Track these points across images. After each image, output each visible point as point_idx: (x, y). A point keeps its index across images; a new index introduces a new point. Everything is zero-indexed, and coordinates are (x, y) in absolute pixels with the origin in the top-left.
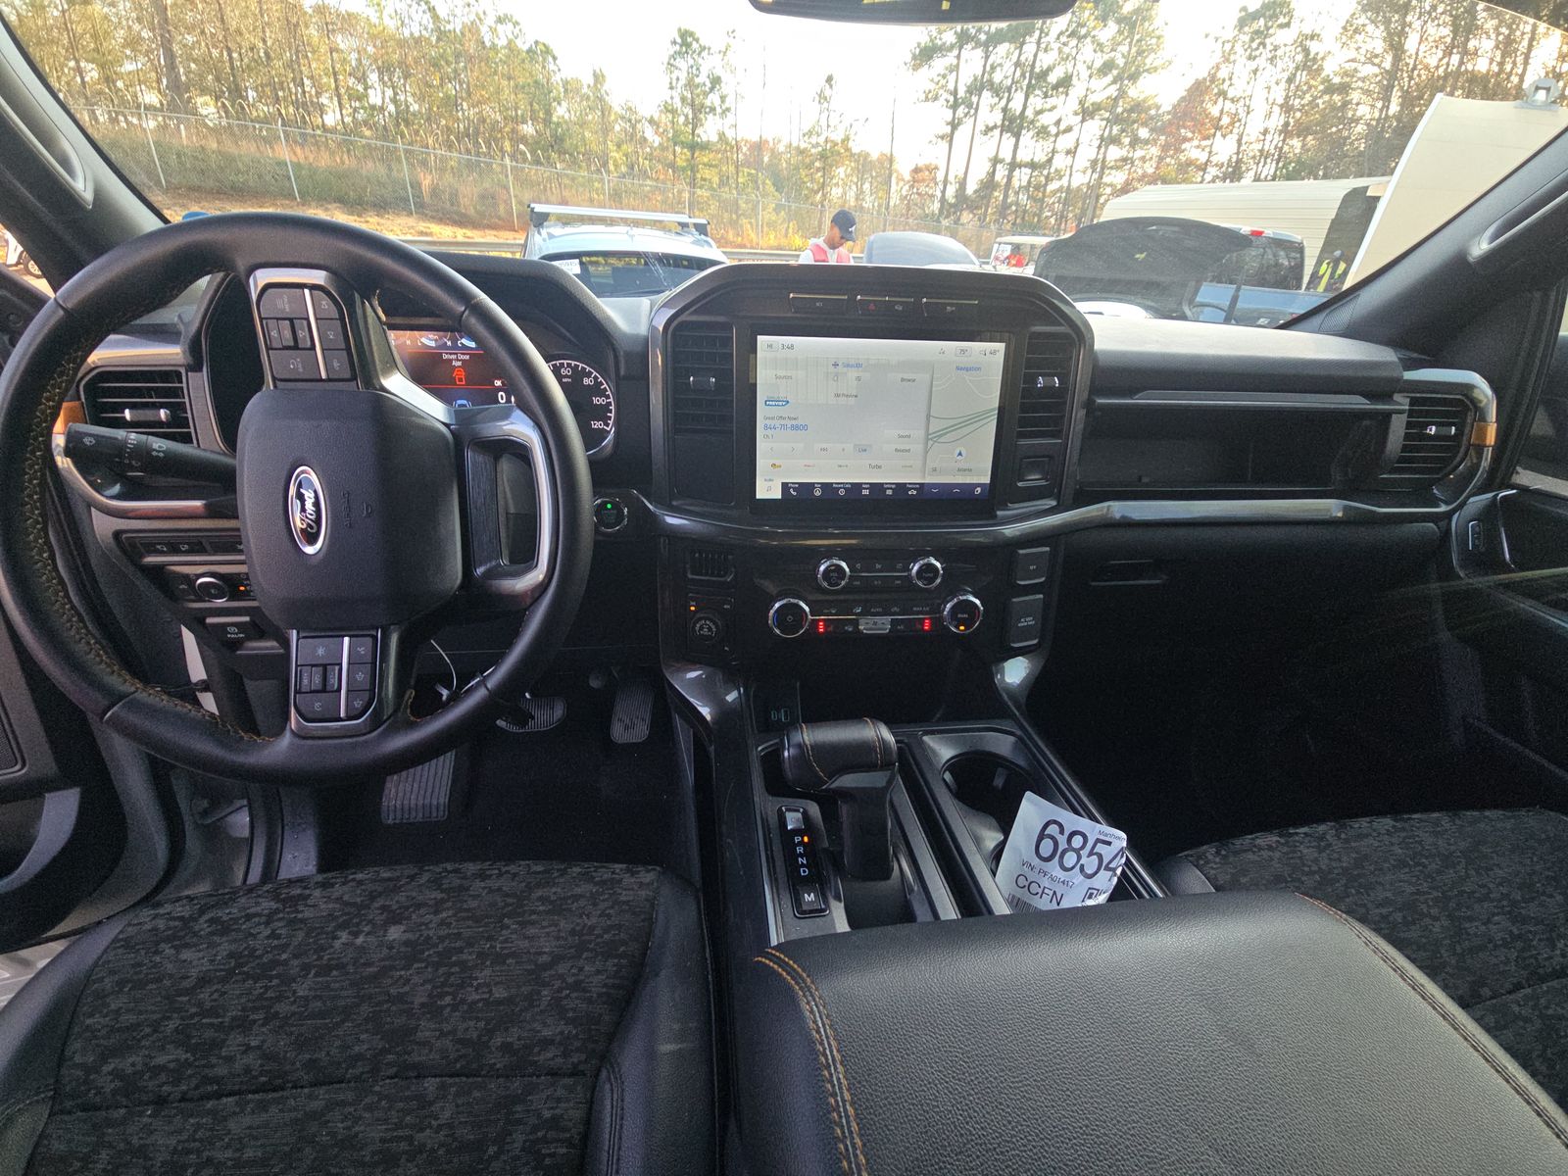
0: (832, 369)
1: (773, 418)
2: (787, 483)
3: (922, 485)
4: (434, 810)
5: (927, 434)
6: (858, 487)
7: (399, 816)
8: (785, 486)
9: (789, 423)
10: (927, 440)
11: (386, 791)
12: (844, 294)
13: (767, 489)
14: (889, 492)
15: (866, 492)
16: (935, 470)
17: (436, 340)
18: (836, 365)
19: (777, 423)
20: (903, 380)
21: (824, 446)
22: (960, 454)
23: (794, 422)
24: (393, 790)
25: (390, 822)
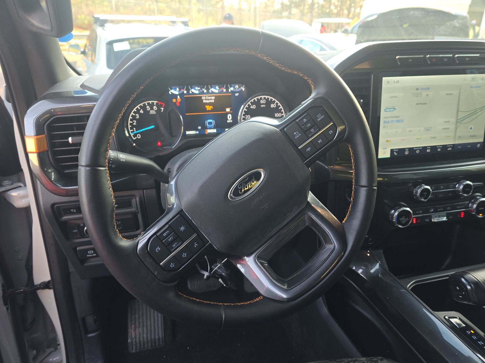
0: (416, 91)
1: (388, 118)
2: (393, 149)
3: (454, 145)
4: (157, 342)
5: (457, 120)
6: (425, 148)
7: (138, 348)
8: (392, 151)
9: (395, 119)
10: (457, 122)
11: (129, 334)
12: (422, 55)
13: (384, 153)
14: (439, 150)
15: (428, 151)
16: (460, 137)
17: (199, 90)
18: (417, 89)
19: (390, 120)
20: (447, 94)
21: (410, 129)
22: (471, 128)
23: (398, 119)
24: (133, 333)
25: (134, 351)
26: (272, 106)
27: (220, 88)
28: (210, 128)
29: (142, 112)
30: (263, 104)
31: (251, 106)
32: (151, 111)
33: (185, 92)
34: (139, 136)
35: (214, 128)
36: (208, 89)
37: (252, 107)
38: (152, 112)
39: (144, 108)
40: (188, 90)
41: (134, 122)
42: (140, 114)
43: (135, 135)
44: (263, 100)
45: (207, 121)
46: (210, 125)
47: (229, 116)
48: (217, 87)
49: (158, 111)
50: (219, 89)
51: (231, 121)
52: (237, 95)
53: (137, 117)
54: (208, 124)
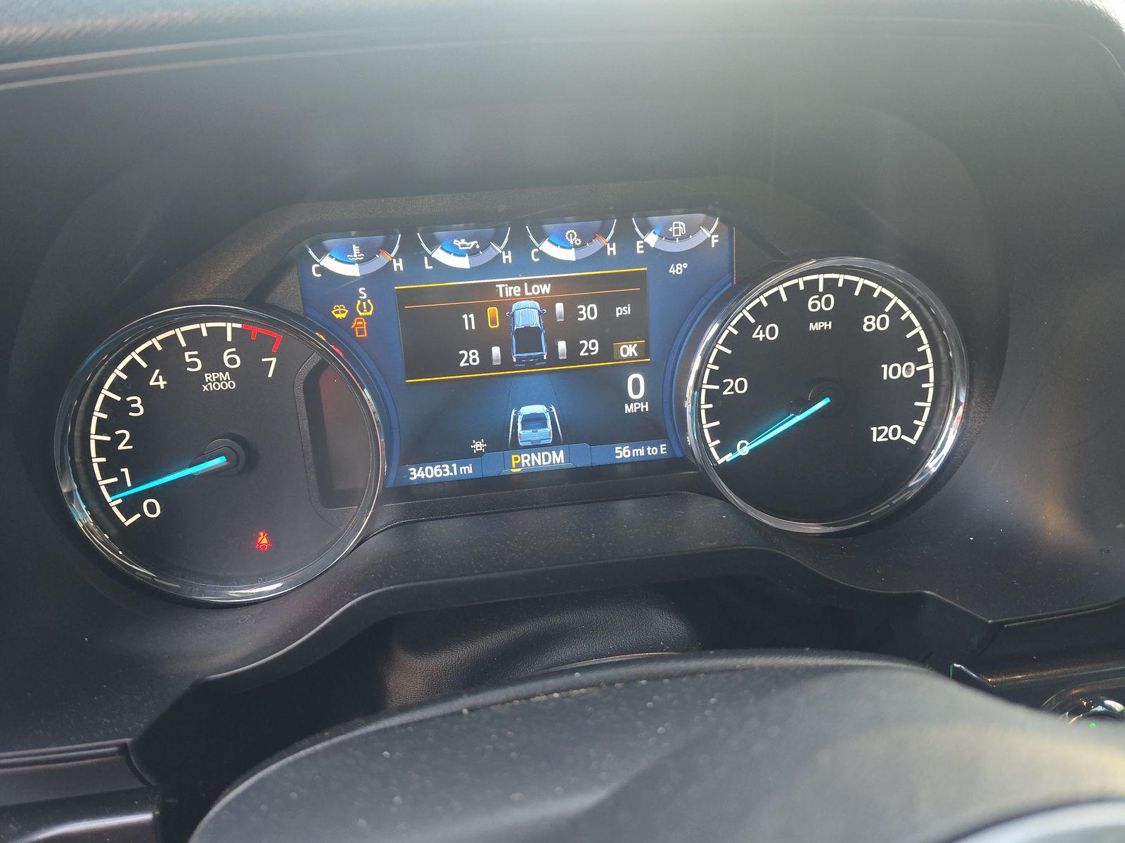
26: (871, 323)
27: (586, 238)
28: (536, 447)
29: (158, 381)
30: (821, 316)
31: (755, 326)
32: (207, 377)
33: (398, 265)
34: (152, 508)
35: (556, 443)
36: (520, 245)
37: (758, 335)
38: (218, 382)
39: (168, 358)
40: (412, 252)
41: (124, 435)
42: (150, 395)
43: (130, 506)
44: (821, 295)
45: (518, 409)
46: (535, 428)
47: (636, 381)
48: (573, 237)
49: (248, 375)
50: (579, 242)
51: (645, 407)
52: (678, 269)
53: (137, 410)
54: (524, 428)
